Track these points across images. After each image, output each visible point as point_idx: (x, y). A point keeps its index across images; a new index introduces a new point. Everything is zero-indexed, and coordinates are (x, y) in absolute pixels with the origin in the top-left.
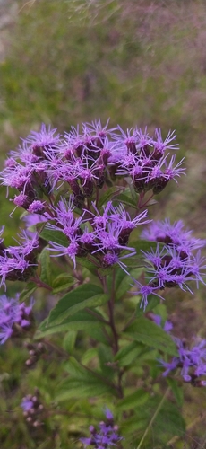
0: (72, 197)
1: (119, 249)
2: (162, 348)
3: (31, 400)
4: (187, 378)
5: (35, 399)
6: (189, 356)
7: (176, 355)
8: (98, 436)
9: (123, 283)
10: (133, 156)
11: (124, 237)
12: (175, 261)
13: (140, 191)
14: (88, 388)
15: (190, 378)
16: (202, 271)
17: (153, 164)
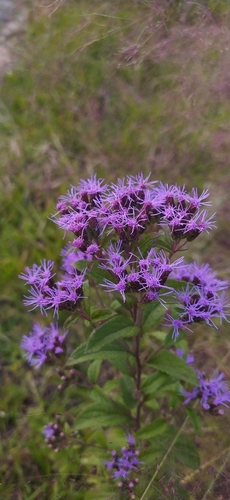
0: (120, 242)
1: (160, 288)
2: (184, 378)
3: (52, 427)
4: (207, 406)
5: (56, 426)
6: (208, 387)
7: (197, 385)
8: (121, 460)
9: (149, 317)
10: (172, 209)
11: (164, 278)
12: (203, 301)
13: (176, 238)
14: (108, 417)
15: (209, 407)
16: (224, 309)
17: (189, 218)
